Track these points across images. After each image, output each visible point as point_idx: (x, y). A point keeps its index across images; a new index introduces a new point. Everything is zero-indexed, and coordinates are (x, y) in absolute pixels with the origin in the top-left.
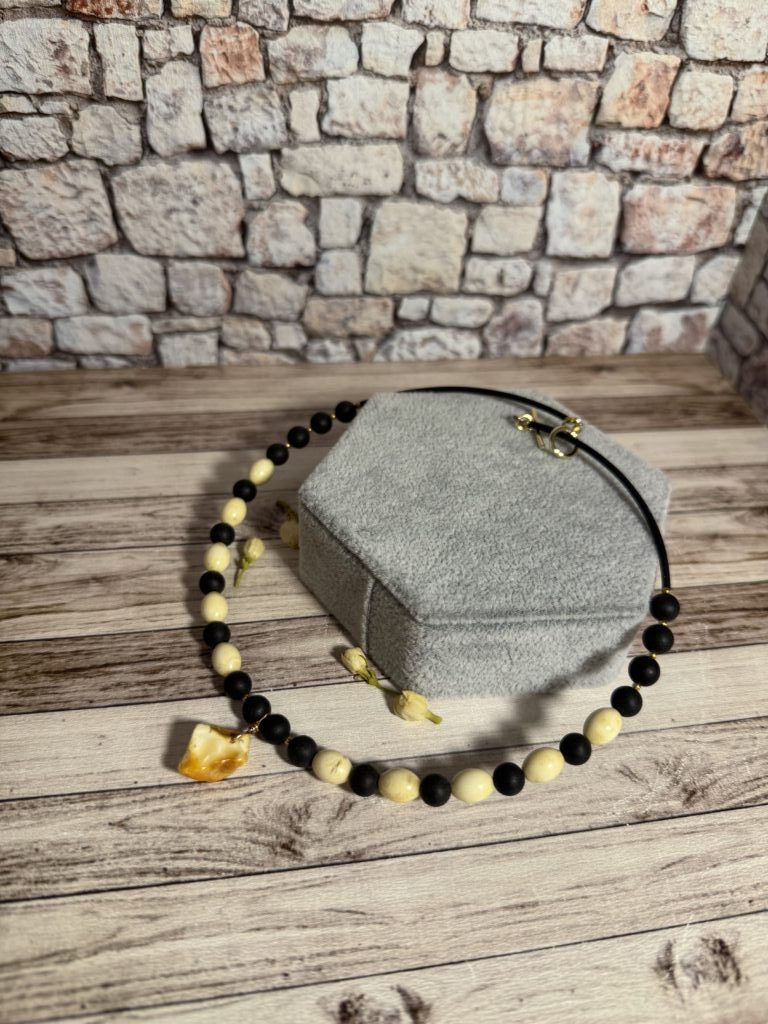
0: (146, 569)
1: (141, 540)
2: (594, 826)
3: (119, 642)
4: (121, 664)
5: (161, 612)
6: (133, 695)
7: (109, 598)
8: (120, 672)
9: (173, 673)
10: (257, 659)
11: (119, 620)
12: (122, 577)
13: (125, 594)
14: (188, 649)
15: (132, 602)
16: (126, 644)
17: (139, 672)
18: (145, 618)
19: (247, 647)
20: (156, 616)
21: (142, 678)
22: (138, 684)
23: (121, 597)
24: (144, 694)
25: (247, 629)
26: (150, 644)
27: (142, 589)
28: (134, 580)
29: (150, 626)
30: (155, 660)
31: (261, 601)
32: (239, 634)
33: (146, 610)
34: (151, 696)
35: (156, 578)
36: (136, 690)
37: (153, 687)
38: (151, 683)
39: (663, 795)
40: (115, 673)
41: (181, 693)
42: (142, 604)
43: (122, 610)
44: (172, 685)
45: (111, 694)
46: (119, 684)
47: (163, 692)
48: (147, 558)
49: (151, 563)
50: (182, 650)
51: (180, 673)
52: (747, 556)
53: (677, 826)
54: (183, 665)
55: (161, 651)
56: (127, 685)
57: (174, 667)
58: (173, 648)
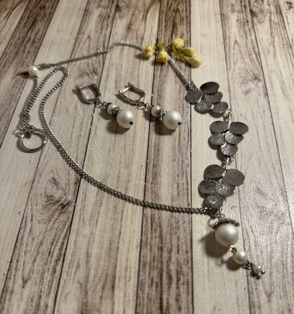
0: (81, 284)
1: (50, 288)
2: (269, 109)
3: (143, 302)
4: (161, 299)
5: (123, 274)
6: (186, 291)
7: (103, 309)
8: (168, 299)
9: (173, 267)
10: (169, 221)
11: (124, 301)
12: (85, 301)
13: (101, 298)
14: (156, 258)
15: (110, 293)
16: (146, 296)
17: (169, 288)
18: (126, 285)
19: (160, 226)
20: (126, 277)
21: (174, 285)
22: (178, 288)
23: (103, 301)
24: (186, 284)
25: (146, 225)
26: (148, 282)
27: (99, 287)
28: (90, 293)
29: (133, 281)
30: (161, 278)
31: (127, 216)
32: (150, 229)
33: (119, 284)
34: (188, 280)
35: (91, 278)
36: (183, 289)
37: (182, 279)
38: (178, 280)
39: (256, 86)
40: (168, 303)
41: (188, 262)
42: (113, 287)
43: (116, 300)
44: (181, 268)
45: (184, 304)
46: (177, 300)
47: (186, 274)
48: (70, 284)
49: (76, 281)
50: (156, 262)
51: (174, 263)
52: (143, 23)
53: (269, 87)
54: (167, 262)
55: (155, 274)
56: (178, 295)
57: (168, 266)
58: (153, 266)
